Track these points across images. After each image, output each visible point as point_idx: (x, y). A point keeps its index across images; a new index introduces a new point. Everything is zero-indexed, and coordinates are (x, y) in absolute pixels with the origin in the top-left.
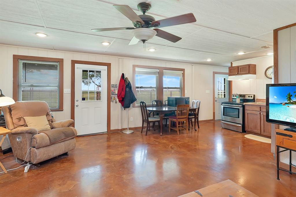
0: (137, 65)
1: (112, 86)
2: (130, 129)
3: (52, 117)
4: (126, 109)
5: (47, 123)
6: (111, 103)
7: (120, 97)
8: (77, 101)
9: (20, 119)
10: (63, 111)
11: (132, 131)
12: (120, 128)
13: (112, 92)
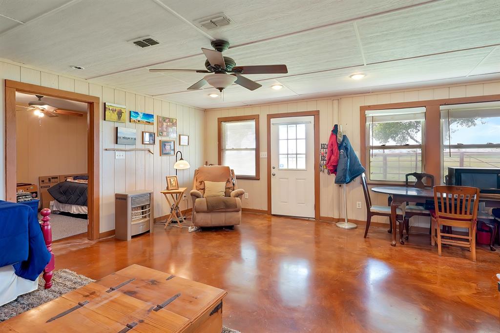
0: (369, 106)
1: (322, 147)
2: (349, 221)
3: (234, 184)
4: (341, 185)
5: (222, 190)
6: (321, 173)
7: (329, 164)
8: (274, 168)
9: (201, 182)
10: (259, 179)
11: (353, 225)
12: (336, 216)
13: (322, 157)
